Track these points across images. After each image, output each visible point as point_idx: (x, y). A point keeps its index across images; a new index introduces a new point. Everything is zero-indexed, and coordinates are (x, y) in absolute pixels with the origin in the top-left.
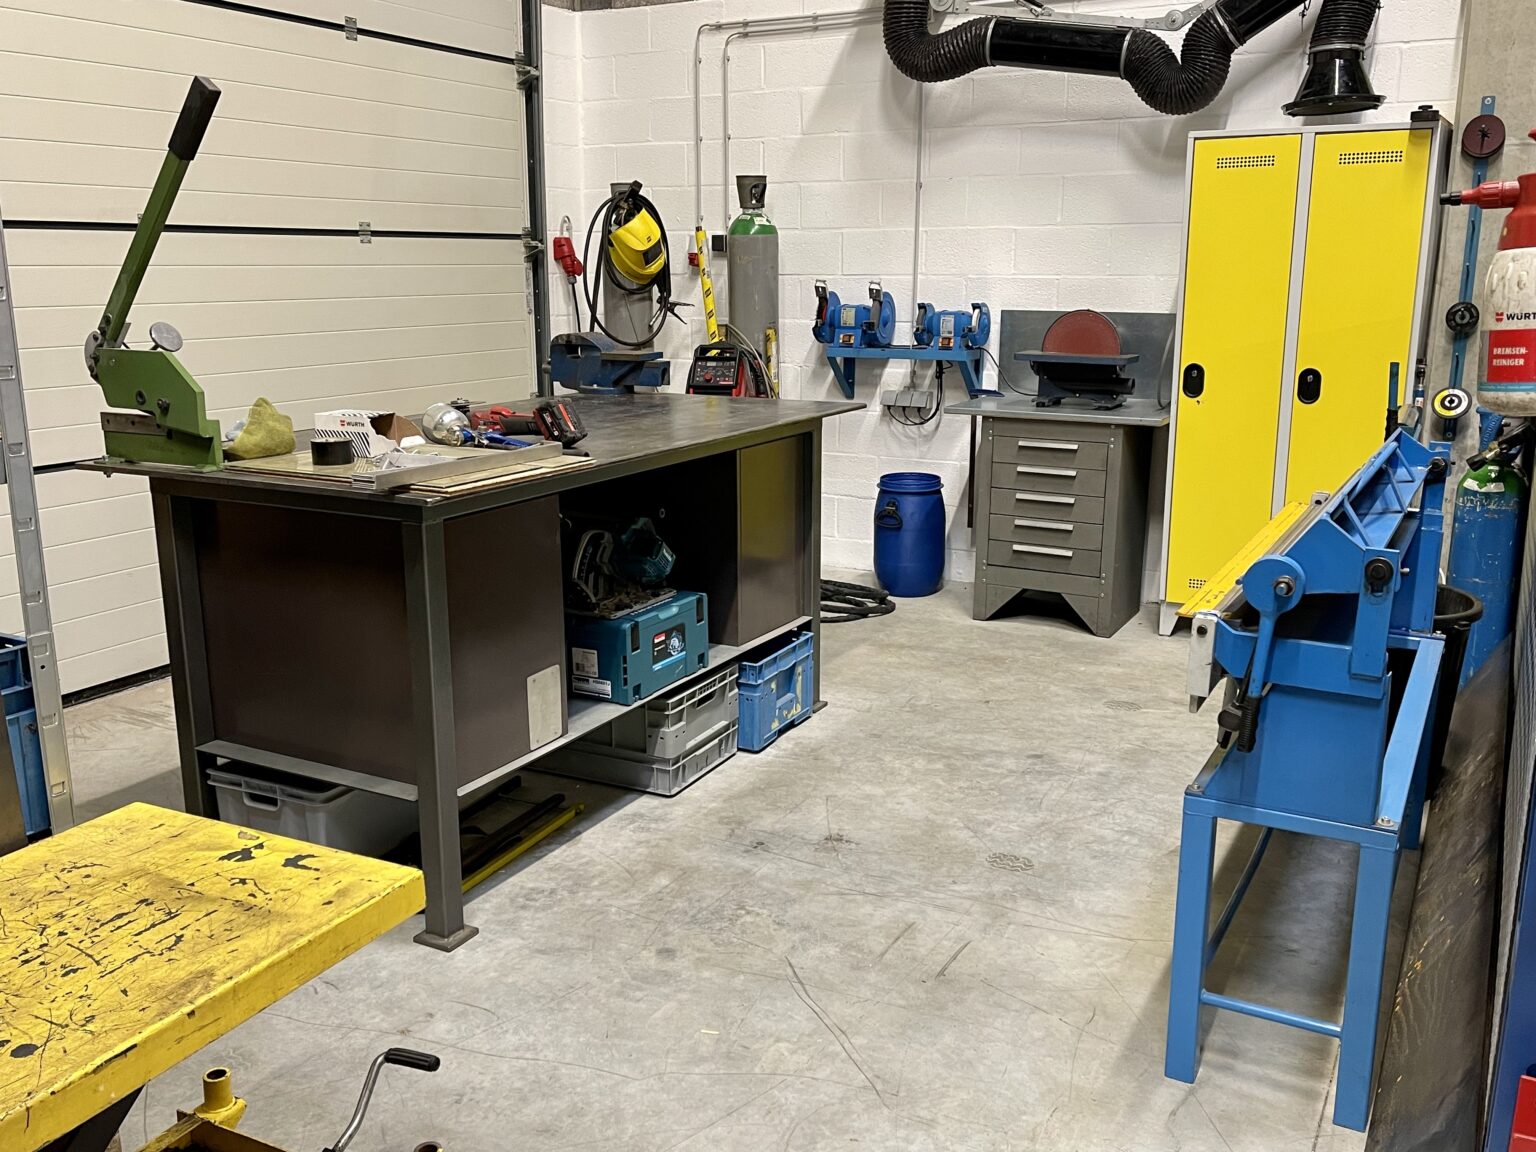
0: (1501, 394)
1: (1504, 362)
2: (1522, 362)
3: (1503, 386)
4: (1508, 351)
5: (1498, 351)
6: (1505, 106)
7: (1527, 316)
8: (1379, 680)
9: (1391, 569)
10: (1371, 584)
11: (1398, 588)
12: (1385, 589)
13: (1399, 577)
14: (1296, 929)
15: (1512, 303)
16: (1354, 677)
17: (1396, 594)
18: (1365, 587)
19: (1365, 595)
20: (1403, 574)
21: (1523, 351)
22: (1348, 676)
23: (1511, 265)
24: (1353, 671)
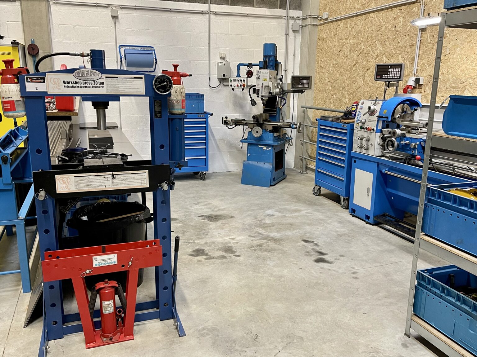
0: (7, 114)
1: (6, 107)
2: (9, 107)
3: (7, 112)
4: (6, 105)
5: (5, 105)
6: (37, 42)
7: (8, 98)
8: (11, 184)
9: (8, 158)
10: (3, 162)
11: (10, 162)
12: (7, 162)
13: (10, 159)
14: (12, 258)
15: (5, 95)
16: (4, 184)
17: (10, 163)
18: (2, 162)
19: (3, 165)
20: (11, 158)
21: (9, 105)
22: (3, 185)
23: (3, 87)
24: (4, 183)
